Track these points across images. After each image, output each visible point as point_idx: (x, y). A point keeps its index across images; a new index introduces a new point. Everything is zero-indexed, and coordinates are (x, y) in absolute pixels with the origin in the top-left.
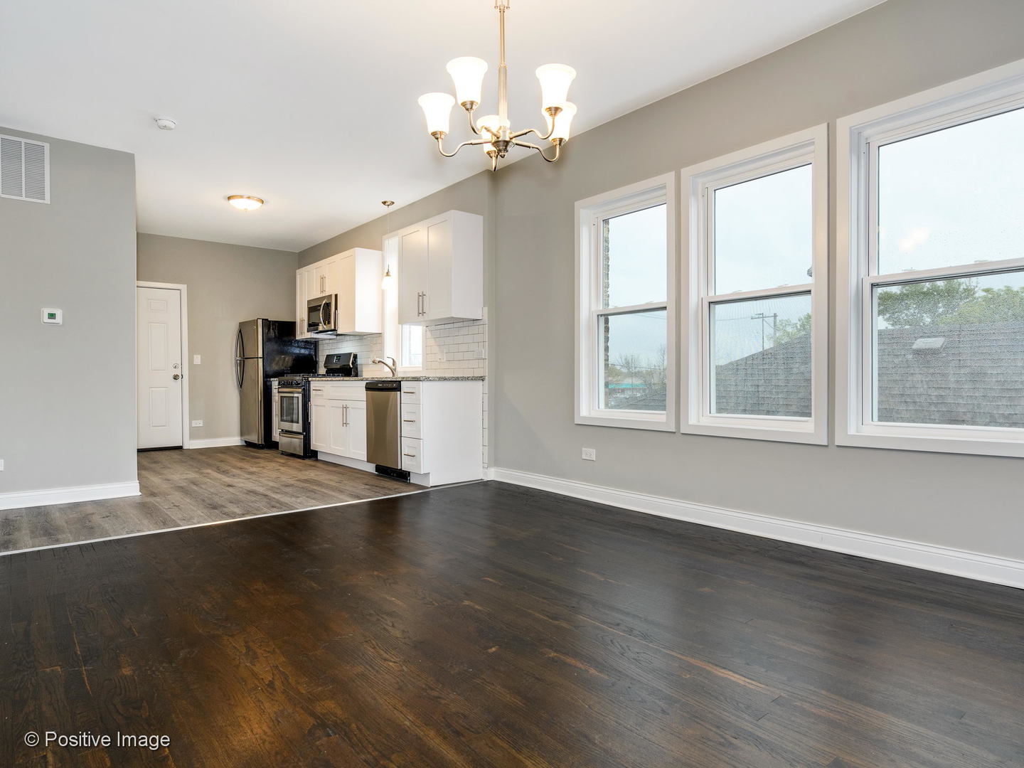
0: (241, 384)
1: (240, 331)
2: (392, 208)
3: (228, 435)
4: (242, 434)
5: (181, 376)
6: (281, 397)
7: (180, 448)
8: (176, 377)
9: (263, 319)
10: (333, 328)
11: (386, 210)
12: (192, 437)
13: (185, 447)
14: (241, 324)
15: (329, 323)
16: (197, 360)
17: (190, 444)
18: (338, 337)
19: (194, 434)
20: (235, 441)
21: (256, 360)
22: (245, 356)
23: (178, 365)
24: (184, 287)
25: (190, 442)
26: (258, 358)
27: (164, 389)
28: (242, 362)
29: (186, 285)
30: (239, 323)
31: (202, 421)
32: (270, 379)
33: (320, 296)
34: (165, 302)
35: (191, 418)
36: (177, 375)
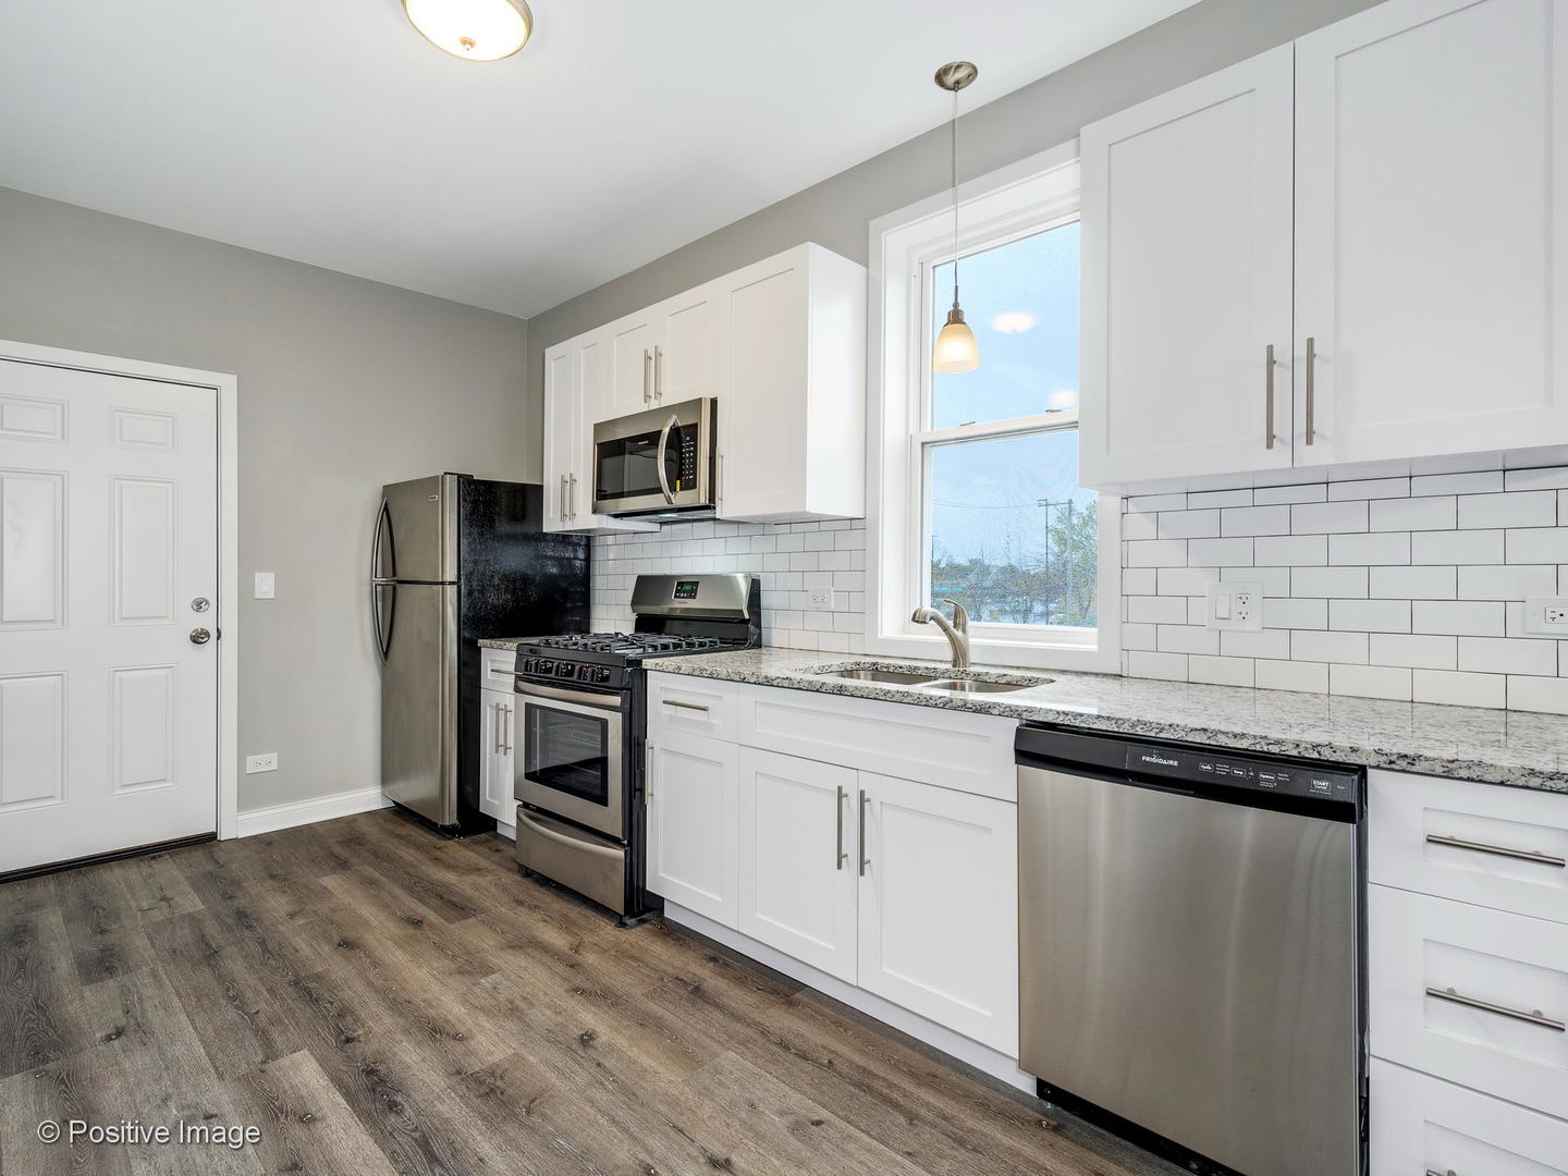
0: (385, 649)
1: (386, 509)
2: (970, 98)
3: (343, 785)
4: (386, 778)
5: (214, 634)
6: (528, 705)
7: (212, 837)
8: (198, 638)
9: (459, 476)
10: (703, 501)
11: (945, 106)
12: (245, 802)
13: (223, 836)
14: (389, 491)
15: (691, 485)
16: (265, 585)
17: (240, 825)
19: (252, 793)
20: (367, 798)
21: (435, 587)
22: (401, 576)
23: (207, 603)
24: (228, 383)
25: (240, 818)
26: (443, 583)
27: (164, 672)
28: (390, 589)
29: (235, 377)
30: (385, 487)
31: (276, 754)
32: (481, 642)
33: (644, 408)
34: (170, 419)
35: (245, 749)
36: (202, 629)
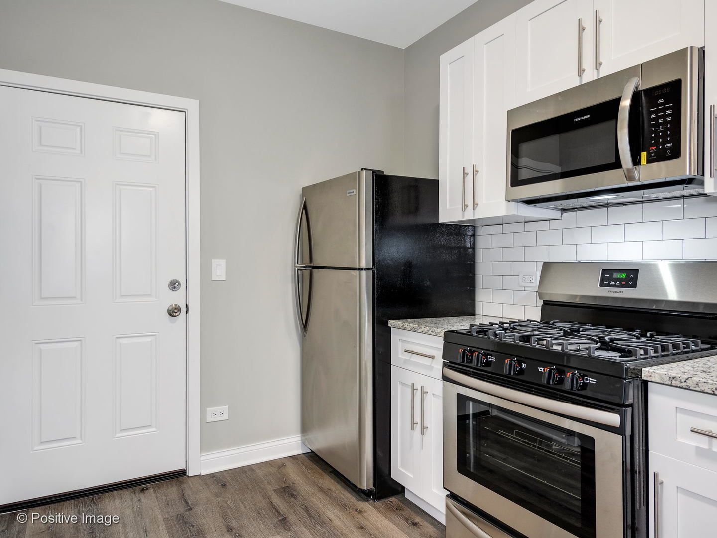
0: (305, 323)
1: (305, 207)
3: (274, 433)
4: (305, 428)
5: (184, 309)
6: (460, 396)
7: (183, 473)
8: (173, 312)
9: (374, 172)
10: (689, 172)
12: (206, 446)
13: (190, 473)
14: (307, 191)
15: (667, 154)
16: (219, 270)
17: (202, 464)
18: (565, 215)
19: (210, 437)
21: (352, 272)
22: (318, 261)
23: (179, 284)
24: (192, 105)
25: (202, 458)
26: (360, 269)
27: (149, 339)
28: (307, 273)
29: (197, 101)
30: (304, 189)
31: (227, 407)
32: (391, 323)
33: (576, 83)
34: (153, 136)
35: (206, 401)
36: (176, 305)
